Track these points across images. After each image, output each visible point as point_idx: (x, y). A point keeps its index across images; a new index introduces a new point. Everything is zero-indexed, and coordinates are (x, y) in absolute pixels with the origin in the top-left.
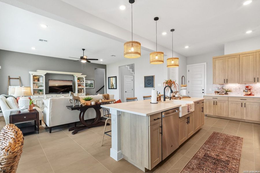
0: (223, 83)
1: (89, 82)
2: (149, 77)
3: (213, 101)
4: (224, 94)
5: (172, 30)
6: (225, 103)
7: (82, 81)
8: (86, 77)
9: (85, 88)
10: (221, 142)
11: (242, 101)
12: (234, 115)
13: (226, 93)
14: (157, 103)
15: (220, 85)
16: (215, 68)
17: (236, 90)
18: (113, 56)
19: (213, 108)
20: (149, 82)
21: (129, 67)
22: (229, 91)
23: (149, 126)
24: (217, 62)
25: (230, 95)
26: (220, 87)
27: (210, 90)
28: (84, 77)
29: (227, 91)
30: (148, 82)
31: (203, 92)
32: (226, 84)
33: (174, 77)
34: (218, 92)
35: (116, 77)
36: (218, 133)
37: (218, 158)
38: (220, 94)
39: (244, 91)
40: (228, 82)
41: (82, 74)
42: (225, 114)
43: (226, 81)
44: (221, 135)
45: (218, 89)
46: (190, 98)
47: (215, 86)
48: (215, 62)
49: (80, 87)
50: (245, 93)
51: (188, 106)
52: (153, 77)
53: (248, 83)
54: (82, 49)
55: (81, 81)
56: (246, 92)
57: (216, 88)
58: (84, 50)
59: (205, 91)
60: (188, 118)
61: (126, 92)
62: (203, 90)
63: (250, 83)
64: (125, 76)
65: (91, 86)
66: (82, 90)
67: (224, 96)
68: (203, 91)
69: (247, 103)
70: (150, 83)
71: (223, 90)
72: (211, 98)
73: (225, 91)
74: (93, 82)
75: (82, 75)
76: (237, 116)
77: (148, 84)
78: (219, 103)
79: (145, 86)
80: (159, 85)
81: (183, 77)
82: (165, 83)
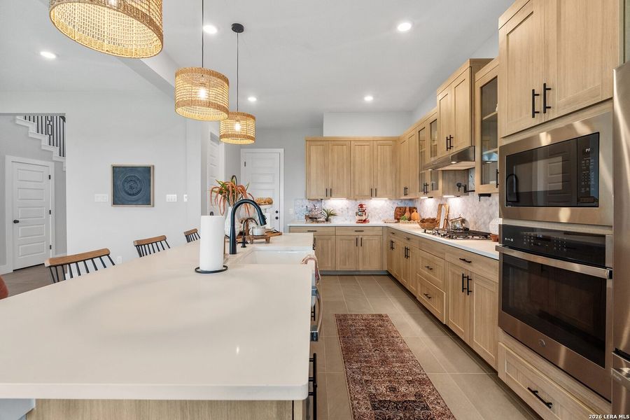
0: (319, 198)
2: (132, 169)
4: (324, 222)
5: (238, 28)
6: (329, 242)
11: (357, 233)
12: (345, 265)
13: (327, 220)
16: (310, 163)
17: (342, 212)
20: (131, 188)
21: (32, 127)
22: (333, 215)
24: (313, 148)
25: (335, 222)
27: (291, 211)
29: (329, 215)
30: (127, 186)
31: (277, 218)
32: (329, 199)
39: (357, 214)
40: (333, 195)
42: (330, 265)
43: (329, 193)
47: (299, 202)
48: (310, 150)
50: (358, 218)
52: (147, 171)
53: (360, 199)
56: (360, 215)
57: (301, 207)
59: (281, 215)
61: (16, 222)
62: (277, 212)
63: (362, 199)
64: (9, 159)
67: (325, 224)
68: (277, 215)
69: (364, 238)
70: (134, 191)
72: (305, 231)
73: (325, 215)
76: (350, 267)
77: (130, 194)
78: (320, 242)
79: (117, 200)
80: (172, 197)
81: (234, 179)
82: (217, 189)
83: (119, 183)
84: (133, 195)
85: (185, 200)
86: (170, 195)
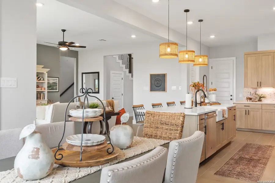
0: (255, 87)
1: (52, 81)
2: (158, 75)
3: (244, 110)
4: (257, 101)
5: (201, 21)
6: (258, 113)
7: (42, 79)
8: (48, 72)
9: (46, 91)
10: (254, 150)
12: (268, 127)
13: (260, 100)
14: (192, 108)
15: (253, 90)
16: (247, 67)
17: (270, 96)
18: (102, 40)
19: (244, 119)
21: (117, 57)
22: (263, 97)
23: (198, 124)
24: (249, 58)
25: (264, 101)
26: (252, 91)
27: (241, 96)
28: (45, 72)
29: (261, 98)
30: (156, 83)
31: (231, 99)
32: (259, 88)
33: (193, 77)
34: (251, 99)
35: (98, 73)
36: (250, 144)
37: (251, 158)
38: (252, 101)
40: (262, 86)
41: (43, 66)
42: (258, 126)
43: (260, 85)
44: (254, 145)
45: (250, 95)
46: (220, 104)
47: (246, 90)
48: (247, 59)
49: (39, 90)
51: (223, 111)
52: (164, 76)
54: (62, 30)
55: (40, 80)
57: (247, 93)
58: (64, 31)
59: (234, 97)
60: (223, 124)
61: (113, 98)
62: (231, 96)
64: (111, 72)
65: (55, 87)
66: (42, 94)
67: (258, 103)
68: (232, 97)
70: (159, 85)
71: (256, 96)
72: (243, 106)
73: (258, 97)
74: (57, 80)
75: (42, 68)
77: (157, 86)
78: (252, 112)
79: (152, 90)
80: (174, 88)
81: (205, 76)
82: (192, 85)
83: (153, 82)
84: (158, 87)
85: (180, 89)
86: (173, 87)
